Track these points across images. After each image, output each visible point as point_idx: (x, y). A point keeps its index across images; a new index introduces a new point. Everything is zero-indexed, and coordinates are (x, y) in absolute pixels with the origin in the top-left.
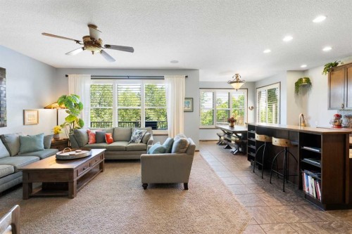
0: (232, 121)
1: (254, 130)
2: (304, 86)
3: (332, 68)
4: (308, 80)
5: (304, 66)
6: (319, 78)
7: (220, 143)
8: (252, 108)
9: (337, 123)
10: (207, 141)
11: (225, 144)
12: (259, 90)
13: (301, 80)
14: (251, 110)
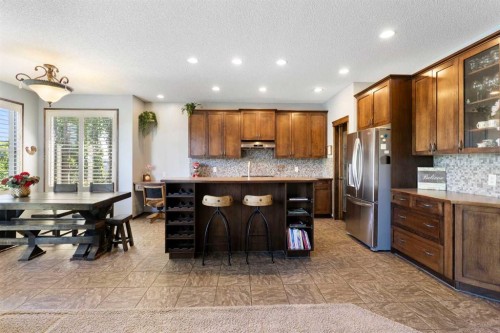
2: (150, 123)
5: (160, 97)
8: (33, 149)
13: (146, 113)
14: (31, 154)
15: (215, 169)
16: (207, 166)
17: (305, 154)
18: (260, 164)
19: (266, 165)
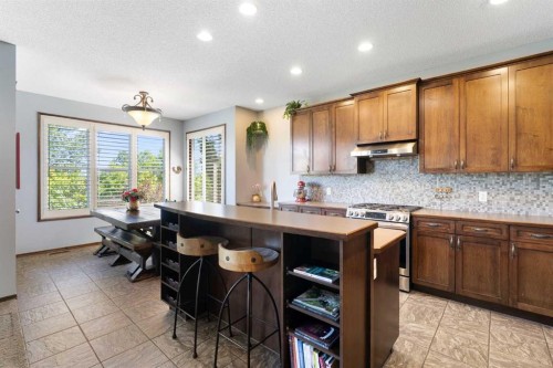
0: (133, 197)
1: (175, 222)
2: (259, 135)
3: (294, 110)
4: (263, 127)
5: (259, 102)
6: (278, 124)
7: (104, 252)
8: (179, 169)
9: (301, 196)
10: (67, 249)
11: (114, 253)
12: (190, 136)
13: (254, 124)
14: (177, 173)
15: (328, 191)
16: (319, 186)
17: (496, 162)
18: (400, 184)
19: (410, 186)
